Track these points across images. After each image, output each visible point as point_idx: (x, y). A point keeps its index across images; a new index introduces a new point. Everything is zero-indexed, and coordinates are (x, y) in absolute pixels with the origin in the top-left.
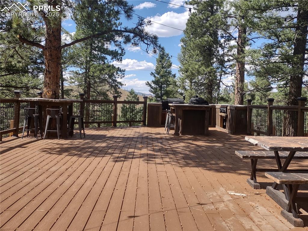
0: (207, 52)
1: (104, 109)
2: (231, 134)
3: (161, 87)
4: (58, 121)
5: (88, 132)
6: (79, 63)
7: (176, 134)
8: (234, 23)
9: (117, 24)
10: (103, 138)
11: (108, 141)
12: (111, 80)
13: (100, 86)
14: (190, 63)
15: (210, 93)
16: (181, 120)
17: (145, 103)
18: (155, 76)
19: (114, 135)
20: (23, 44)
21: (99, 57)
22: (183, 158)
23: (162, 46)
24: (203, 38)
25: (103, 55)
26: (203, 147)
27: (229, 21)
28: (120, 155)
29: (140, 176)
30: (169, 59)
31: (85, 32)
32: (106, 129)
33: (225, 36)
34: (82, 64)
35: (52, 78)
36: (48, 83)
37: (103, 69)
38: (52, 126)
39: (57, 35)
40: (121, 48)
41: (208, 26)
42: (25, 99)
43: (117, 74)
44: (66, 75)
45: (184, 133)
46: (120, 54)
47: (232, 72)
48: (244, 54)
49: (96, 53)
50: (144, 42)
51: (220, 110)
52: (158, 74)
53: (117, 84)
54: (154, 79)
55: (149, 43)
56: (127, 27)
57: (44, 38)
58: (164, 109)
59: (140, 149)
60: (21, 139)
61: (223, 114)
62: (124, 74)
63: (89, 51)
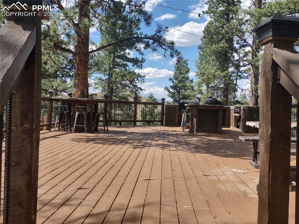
0: (223, 57)
1: (125, 113)
2: (244, 133)
3: (179, 92)
4: (85, 117)
5: (110, 129)
6: (103, 70)
7: (191, 131)
8: (249, 29)
9: (138, 33)
10: (124, 133)
11: (129, 135)
12: (132, 86)
13: (123, 92)
14: (206, 68)
15: (226, 96)
16: (196, 119)
17: (162, 104)
18: (173, 82)
19: (134, 131)
20: (56, 50)
21: (121, 64)
22: (195, 148)
23: (178, 51)
24: (219, 45)
25: (125, 62)
26: (216, 141)
27: (244, 27)
28: (139, 144)
29: (155, 157)
30: (186, 66)
31: (108, 41)
32: (127, 127)
33: (240, 42)
34: (105, 71)
35: (80, 80)
36: (77, 84)
37: (125, 76)
38: (80, 122)
39: (86, 42)
40: (141, 53)
41: (223, 33)
42: (58, 98)
43: (137, 80)
44: (91, 81)
45: (198, 131)
46: (141, 61)
47: (248, 76)
48: (257, 58)
49: (118, 60)
50: (162, 48)
51: (234, 110)
52: (176, 79)
53: (137, 89)
54: (172, 84)
55: (166, 49)
56: (147, 34)
57: (73, 46)
58: (180, 110)
59: (157, 141)
60: (53, 132)
61: (237, 115)
62: (144, 79)
63: (112, 59)
